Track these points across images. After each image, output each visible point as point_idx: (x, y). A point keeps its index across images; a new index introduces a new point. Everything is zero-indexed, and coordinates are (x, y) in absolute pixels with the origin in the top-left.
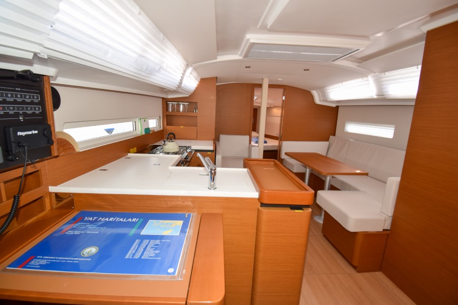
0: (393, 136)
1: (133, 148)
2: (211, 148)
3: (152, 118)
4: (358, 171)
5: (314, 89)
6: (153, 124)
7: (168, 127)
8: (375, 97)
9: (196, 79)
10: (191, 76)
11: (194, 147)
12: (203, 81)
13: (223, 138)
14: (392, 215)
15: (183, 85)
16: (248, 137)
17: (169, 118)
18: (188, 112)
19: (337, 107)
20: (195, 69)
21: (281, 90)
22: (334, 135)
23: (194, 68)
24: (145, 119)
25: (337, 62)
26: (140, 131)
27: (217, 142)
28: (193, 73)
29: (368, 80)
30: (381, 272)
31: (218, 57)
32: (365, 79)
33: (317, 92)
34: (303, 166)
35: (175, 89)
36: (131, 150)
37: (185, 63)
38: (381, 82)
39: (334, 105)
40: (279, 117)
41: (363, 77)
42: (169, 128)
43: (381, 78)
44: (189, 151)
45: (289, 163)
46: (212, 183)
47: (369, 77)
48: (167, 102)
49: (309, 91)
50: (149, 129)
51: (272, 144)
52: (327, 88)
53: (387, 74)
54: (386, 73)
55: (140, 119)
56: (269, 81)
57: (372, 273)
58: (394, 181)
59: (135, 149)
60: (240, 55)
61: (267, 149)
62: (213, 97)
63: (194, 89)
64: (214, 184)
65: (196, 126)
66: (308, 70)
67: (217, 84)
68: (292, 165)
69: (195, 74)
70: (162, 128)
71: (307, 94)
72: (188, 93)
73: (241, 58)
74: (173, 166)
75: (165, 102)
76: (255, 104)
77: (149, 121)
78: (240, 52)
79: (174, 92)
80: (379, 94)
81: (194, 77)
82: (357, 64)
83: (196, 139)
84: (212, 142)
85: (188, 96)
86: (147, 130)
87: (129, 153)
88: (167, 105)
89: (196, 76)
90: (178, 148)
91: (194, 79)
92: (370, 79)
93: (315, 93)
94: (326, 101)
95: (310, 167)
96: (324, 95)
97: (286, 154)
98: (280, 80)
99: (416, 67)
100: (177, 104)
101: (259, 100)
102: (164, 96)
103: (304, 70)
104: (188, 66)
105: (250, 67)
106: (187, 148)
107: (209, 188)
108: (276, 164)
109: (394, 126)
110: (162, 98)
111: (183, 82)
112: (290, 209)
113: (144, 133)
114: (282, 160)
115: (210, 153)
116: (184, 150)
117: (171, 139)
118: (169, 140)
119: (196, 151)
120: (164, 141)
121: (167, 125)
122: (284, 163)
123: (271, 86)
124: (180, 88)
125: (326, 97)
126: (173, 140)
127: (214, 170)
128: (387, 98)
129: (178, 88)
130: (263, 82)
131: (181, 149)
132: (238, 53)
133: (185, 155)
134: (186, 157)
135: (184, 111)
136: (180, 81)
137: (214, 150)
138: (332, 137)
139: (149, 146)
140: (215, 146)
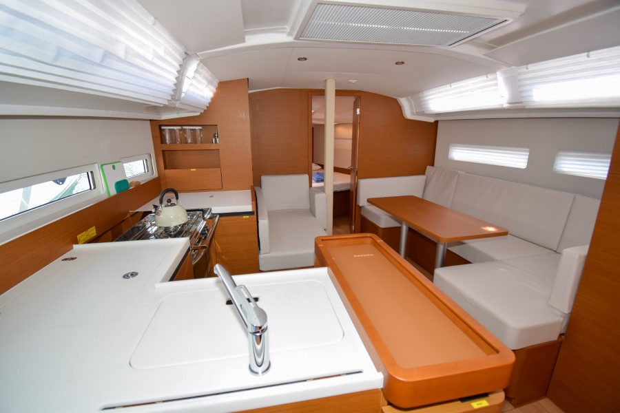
0: (526, 164)
1: (86, 230)
2: (249, 208)
3: (132, 158)
4: (491, 229)
5: (402, 96)
6: (136, 170)
7: (167, 171)
8: (506, 105)
9: (210, 82)
10: (197, 76)
11: (217, 210)
12: (224, 87)
14: (570, 311)
15: (183, 95)
16: (306, 177)
17: (166, 156)
18: (201, 143)
19: (436, 122)
20: (205, 62)
21: (351, 100)
22: (432, 164)
23: (201, 61)
24: (115, 164)
25: (455, 48)
26: (106, 189)
27: (257, 189)
28: (201, 70)
29: (496, 79)
30: (547, 399)
31: (247, 37)
32: (490, 76)
33: (408, 100)
34: (392, 218)
35: (167, 103)
36: (82, 236)
37: (180, 49)
38: (519, 80)
39: (432, 120)
40: (349, 139)
41: (487, 74)
42: (169, 172)
43: (520, 74)
44: (207, 216)
45: (368, 211)
46: (259, 347)
47: (498, 73)
48: (160, 126)
49: (395, 100)
50: (125, 181)
51: (345, 181)
52: (426, 93)
53: (532, 67)
54: (529, 66)
55: (102, 165)
56: (337, 84)
59: (92, 232)
60: (290, 34)
61: (338, 190)
62: (244, 115)
63: (210, 101)
64: (263, 348)
65: (219, 166)
66: (403, 63)
67: (250, 92)
68: (378, 217)
69: (206, 73)
70: (156, 175)
71: (392, 104)
72: (196, 110)
73: (290, 39)
74: (163, 281)
75: (158, 127)
76: (313, 122)
77: (125, 165)
78: (288, 28)
79: (166, 108)
80: (514, 101)
81: (205, 78)
82: (485, 51)
83: (222, 189)
84: (248, 193)
85: (198, 114)
86: (122, 185)
87: (77, 243)
88: (161, 131)
89: (209, 78)
90: (186, 213)
91: (205, 82)
92: (500, 77)
93: (404, 102)
94: (423, 114)
95: (407, 222)
96: (419, 104)
97: (369, 201)
98: (354, 82)
99: (586, 54)
100: (180, 130)
101: (321, 116)
102: (154, 117)
103: (397, 63)
104: (187, 56)
105: (306, 59)
106: (204, 211)
107: (252, 367)
108: (375, 244)
109: (528, 150)
110: (150, 120)
111: (184, 90)
112: (459, 402)
113: (113, 192)
114: (360, 207)
115: (248, 217)
116: (198, 217)
117: (169, 201)
118: (165, 202)
119: (221, 215)
120: (156, 207)
121: (166, 168)
122: (364, 214)
123: (339, 93)
124: (178, 100)
125: (422, 108)
126: (174, 201)
127: (260, 328)
128: (527, 107)
129: (173, 102)
130: (325, 86)
131: (193, 216)
132: (285, 28)
133: (202, 225)
134: (203, 230)
135: (195, 141)
136: (174, 88)
137: (255, 210)
138: (429, 168)
139: (128, 216)
140: (254, 203)
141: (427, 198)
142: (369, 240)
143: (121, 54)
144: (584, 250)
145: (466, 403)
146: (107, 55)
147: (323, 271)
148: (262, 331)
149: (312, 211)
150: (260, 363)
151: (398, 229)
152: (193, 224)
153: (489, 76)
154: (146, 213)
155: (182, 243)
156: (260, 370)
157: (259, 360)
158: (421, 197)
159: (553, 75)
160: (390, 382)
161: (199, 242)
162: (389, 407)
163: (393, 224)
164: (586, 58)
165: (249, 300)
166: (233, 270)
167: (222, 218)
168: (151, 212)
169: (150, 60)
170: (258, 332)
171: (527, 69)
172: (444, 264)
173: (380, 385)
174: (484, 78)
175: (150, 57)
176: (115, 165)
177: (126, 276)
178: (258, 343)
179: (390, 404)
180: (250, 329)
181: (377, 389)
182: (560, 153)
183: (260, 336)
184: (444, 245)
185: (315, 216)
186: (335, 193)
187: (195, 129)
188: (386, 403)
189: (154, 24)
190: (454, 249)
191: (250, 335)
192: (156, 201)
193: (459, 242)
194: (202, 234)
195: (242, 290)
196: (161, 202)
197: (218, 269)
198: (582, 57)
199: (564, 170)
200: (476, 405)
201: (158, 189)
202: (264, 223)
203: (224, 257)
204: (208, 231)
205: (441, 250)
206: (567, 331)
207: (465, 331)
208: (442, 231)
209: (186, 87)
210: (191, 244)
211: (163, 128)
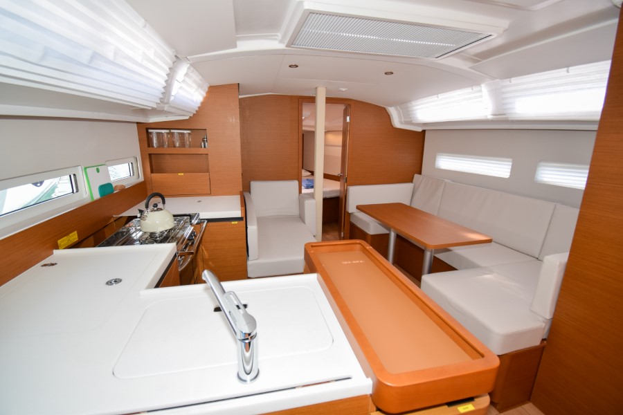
0: (509, 174)
1: (67, 235)
2: (238, 213)
3: (118, 160)
5: (391, 105)
6: (121, 173)
7: (153, 175)
8: (490, 117)
9: (200, 86)
10: (187, 79)
11: (205, 215)
12: (214, 91)
13: (256, 186)
14: (551, 317)
15: (172, 98)
16: (296, 183)
17: (153, 160)
18: (190, 147)
19: (424, 131)
20: (195, 66)
21: (341, 108)
22: (420, 173)
23: (191, 65)
25: (442, 61)
26: (89, 193)
27: (246, 194)
28: (191, 74)
29: (481, 91)
30: (531, 404)
31: (239, 43)
32: (476, 89)
33: (397, 109)
34: (379, 224)
35: (155, 106)
36: (63, 241)
37: (171, 52)
38: (503, 93)
39: (419, 129)
40: (339, 146)
41: (472, 86)
42: (156, 176)
43: (503, 87)
44: (195, 221)
45: (357, 217)
46: (248, 354)
47: (483, 85)
48: (147, 129)
49: (384, 109)
50: (110, 185)
51: (334, 187)
52: (414, 103)
53: (514, 80)
54: (512, 79)
55: (85, 168)
56: (327, 91)
57: (519, 408)
58: (555, 263)
59: (74, 237)
60: (281, 41)
61: (328, 196)
62: (234, 121)
63: (199, 105)
64: (252, 355)
65: (208, 171)
66: (392, 73)
67: (240, 97)
68: (367, 224)
69: (196, 76)
70: (141, 179)
71: (381, 113)
72: (184, 113)
73: (282, 46)
74: (149, 287)
75: (145, 131)
76: (304, 128)
77: (110, 168)
78: (280, 35)
79: (154, 111)
80: (497, 113)
81: (195, 82)
82: (470, 64)
83: (210, 194)
84: (237, 199)
85: (187, 118)
86: (106, 189)
87: (57, 248)
88: (148, 134)
89: (199, 82)
90: (173, 218)
91: (195, 86)
92: (484, 89)
93: (393, 111)
94: (411, 123)
95: (395, 229)
96: (407, 113)
97: (359, 208)
98: (344, 91)
99: (566, 69)
100: (168, 133)
101: (312, 123)
102: (142, 119)
103: (386, 74)
104: (177, 59)
105: (297, 66)
106: (191, 216)
107: (241, 376)
108: (364, 250)
109: (511, 160)
110: (137, 123)
111: (173, 93)
112: (446, 407)
113: (97, 196)
114: (349, 214)
115: (236, 222)
116: (185, 222)
117: (155, 205)
118: (151, 207)
119: (209, 220)
120: (141, 212)
121: (152, 172)
122: (353, 220)
123: (329, 100)
124: (166, 103)
125: (410, 118)
126: (160, 206)
127: (249, 334)
128: (510, 119)
129: (162, 105)
130: (316, 94)
131: (180, 221)
132: (277, 35)
133: (189, 231)
134: (191, 235)
135: (183, 145)
136: (163, 90)
137: (244, 216)
138: (416, 176)
139: (112, 220)
140: (244, 208)
141: (415, 205)
142: (358, 246)
143: (110, 55)
144: (563, 257)
145: (453, 408)
146: (95, 56)
147: (313, 277)
148: (251, 338)
149: (301, 218)
150: (249, 371)
151: (387, 236)
152: (180, 229)
153: (474, 88)
154: (131, 218)
155: (169, 249)
156: (248, 378)
157: (248, 368)
158: (408, 204)
159: (535, 88)
160: (379, 387)
161: (185, 248)
162: (378, 412)
163: (382, 231)
164: (566, 73)
165: (238, 306)
166: (222, 276)
167: (210, 224)
168: (136, 217)
169: (140, 62)
170: (247, 339)
171: (510, 82)
172: (431, 271)
173: (369, 391)
174: (469, 90)
175: (139, 59)
176: (99, 167)
177: (109, 283)
178: (247, 351)
179: (379, 409)
180: (240, 336)
181: (366, 395)
182: (542, 164)
183: (250, 343)
184: (431, 252)
185: (304, 223)
186: (325, 200)
187: (183, 134)
188: (375, 409)
189: (145, 27)
190: (441, 256)
191: (239, 342)
192: (142, 206)
193: (445, 249)
194: (189, 239)
195: (231, 296)
196: (147, 207)
197: (206, 275)
198: (562, 72)
199: (545, 180)
200: (463, 408)
201: (143, 193)
202: (252, 229)
203: (210, 263)
204: (195, 236)
205: (428, 256)
206: (548, 336)
207: (451, 336)
208: (429, 238)
209: (175, 90)
210: (178, 250)
211: (150, 131)
